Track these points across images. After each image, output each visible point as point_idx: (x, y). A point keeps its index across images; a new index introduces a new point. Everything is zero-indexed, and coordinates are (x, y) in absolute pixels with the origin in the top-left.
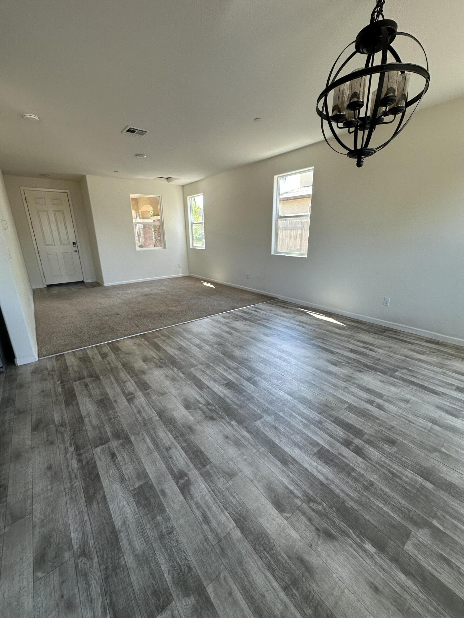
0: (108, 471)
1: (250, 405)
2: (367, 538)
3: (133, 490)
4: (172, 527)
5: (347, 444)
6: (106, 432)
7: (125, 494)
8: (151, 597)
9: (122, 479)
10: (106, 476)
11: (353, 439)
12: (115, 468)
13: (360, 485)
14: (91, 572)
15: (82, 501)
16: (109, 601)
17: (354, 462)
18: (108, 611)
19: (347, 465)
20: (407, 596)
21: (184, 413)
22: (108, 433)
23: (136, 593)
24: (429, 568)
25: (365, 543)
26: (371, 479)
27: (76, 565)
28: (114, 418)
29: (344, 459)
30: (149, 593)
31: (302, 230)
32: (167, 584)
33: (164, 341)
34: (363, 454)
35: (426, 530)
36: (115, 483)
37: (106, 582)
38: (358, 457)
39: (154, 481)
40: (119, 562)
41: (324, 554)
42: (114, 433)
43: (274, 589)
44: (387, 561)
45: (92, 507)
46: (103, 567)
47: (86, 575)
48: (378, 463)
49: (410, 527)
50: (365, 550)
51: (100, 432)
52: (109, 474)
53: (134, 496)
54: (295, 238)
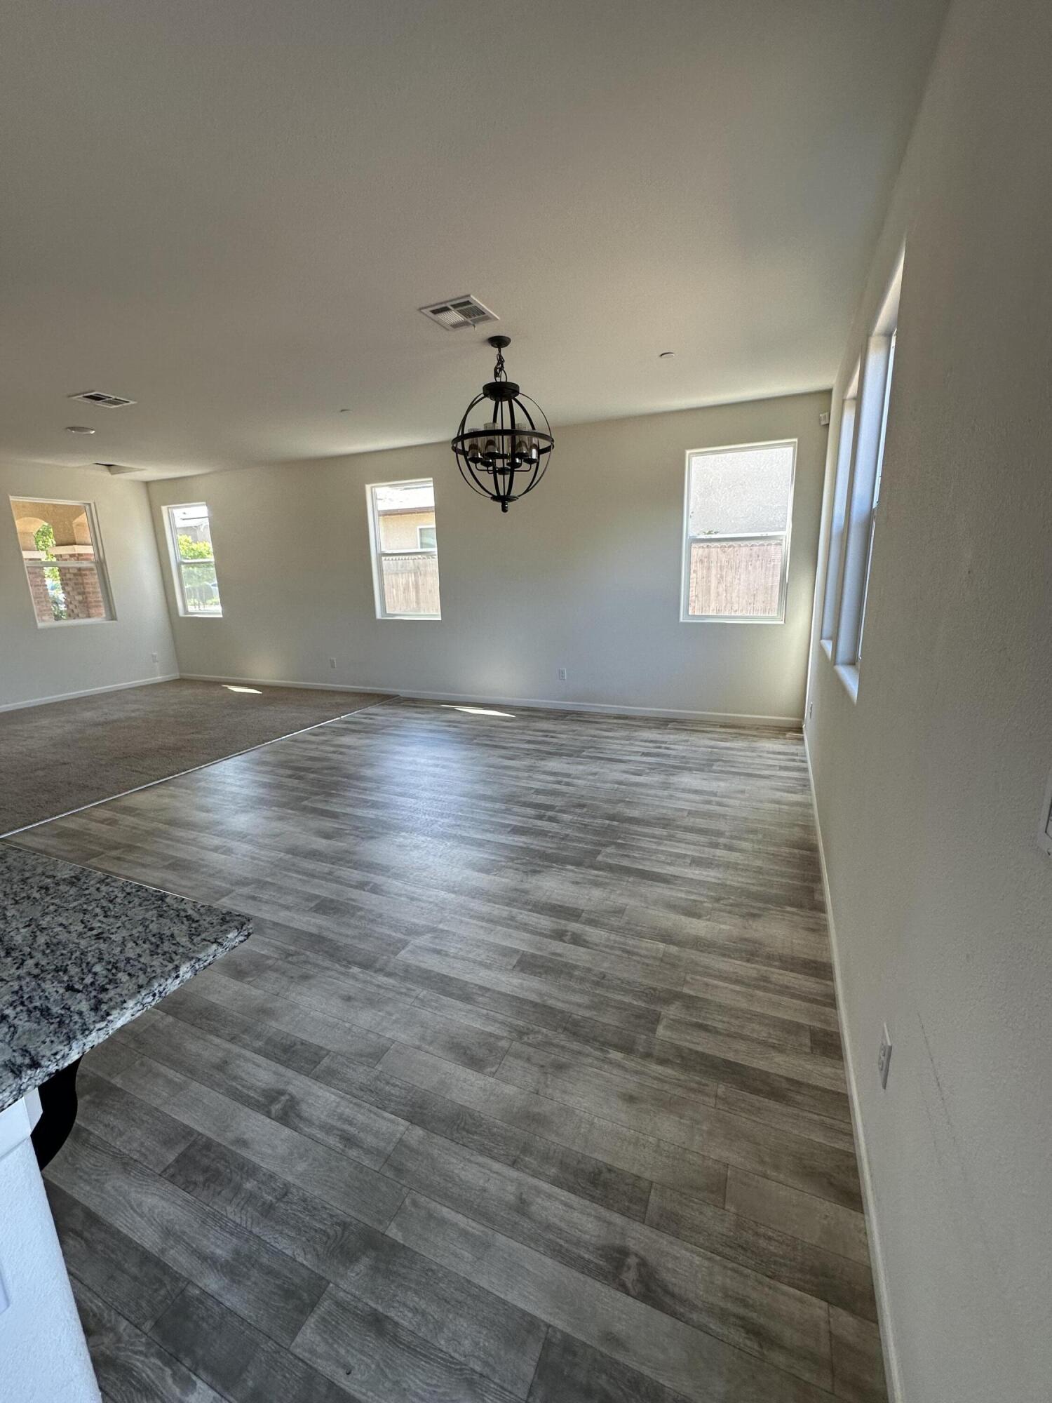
1: (377, 929)
2: (611, 1045)
4: (285, 1185)
5: (559, 935)
11: (565, 925)
13: (588, 985)
17: (573, 957)
19: (566, 964)
20: (667, 1087)
21: (481, 1083)
24: (687, 1044)
25: (608, 1052)
26: (602, 970)
29: (559, 958)
31: (415, 574)
33: (119, 859)
34: (585, 941)
35: (678, 1003)
38: (580, 948)
41: (557, 1094)
43: (497, 1173)
44: (640, 1060)
48: (607, 946)
49: (658, 1009)
50: (611, 1062)
54: (406, 589)
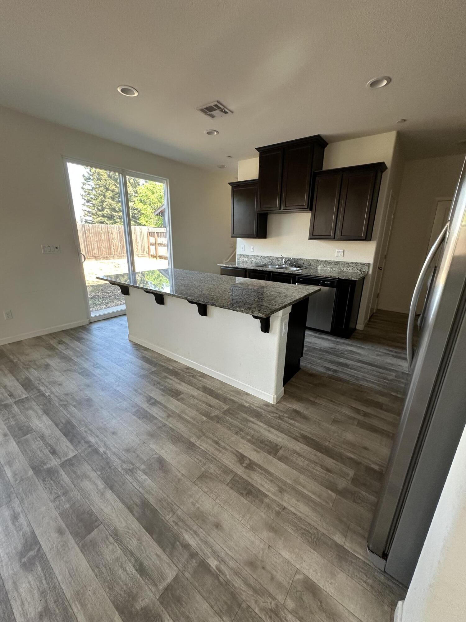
0: (138, 542)
3: (99, 525)
6: (67, 474)
7: (107, 519)
8: (182, 594)
9: (116, 535)
10: (138, 533)
12: (132, 549)
14: (253, 596)
15: (152, 501)
16: (220, 578)
18: (217, 571)
22: (64, 473)
23: (198, 593)
27: (274, 598)
28: (58, 496)
30: (184, 597)
32: (167, 612)
36: (124, 528)
37: (232, 592)
39: (72, 542)
40: (231, 618)
42: (56, 475)
45: (140, 500)
46: (244, 605)
47: (255, 591)
51: (75, 472)
52: (135, 537)
53: (97, 520)
